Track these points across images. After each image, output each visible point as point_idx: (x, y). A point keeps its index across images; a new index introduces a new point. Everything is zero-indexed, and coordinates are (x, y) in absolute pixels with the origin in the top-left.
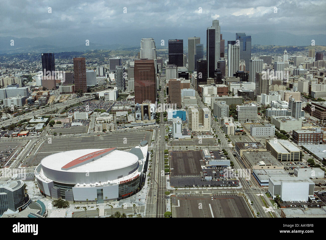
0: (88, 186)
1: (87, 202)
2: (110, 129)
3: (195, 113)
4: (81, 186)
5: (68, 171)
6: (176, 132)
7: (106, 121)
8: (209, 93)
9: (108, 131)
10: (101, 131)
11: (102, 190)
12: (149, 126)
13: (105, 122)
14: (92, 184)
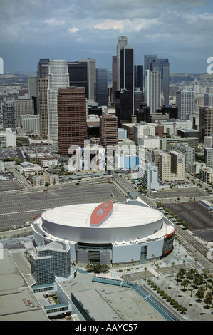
0: (127, 243)
1: (133, 262)
2: (54, 183)
3: (166, 158)
4: (120, 244)
5: (100, 227)
6: (151, 181)
7: (37, 172)
8: (145, 134)
9: (52, 185)
10: (44, 186)
11: (146, 247)
12: (100, 177)
13: (36, 174)
14: (132, 242)
